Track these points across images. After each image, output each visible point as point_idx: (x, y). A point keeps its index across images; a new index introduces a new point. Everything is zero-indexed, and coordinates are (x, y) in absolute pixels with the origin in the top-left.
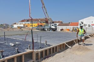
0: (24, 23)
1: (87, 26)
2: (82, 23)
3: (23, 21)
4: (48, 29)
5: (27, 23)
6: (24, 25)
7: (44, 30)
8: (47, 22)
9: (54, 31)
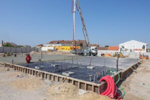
0: (53, 45)
1: (129, 51)
2: (123, 47)
3: (52, 43)
4: (87, 54)
5: (58, 45)
6: (54, 48)
7: (82, 54)
8: (81, 45)
9: (94, 56)
